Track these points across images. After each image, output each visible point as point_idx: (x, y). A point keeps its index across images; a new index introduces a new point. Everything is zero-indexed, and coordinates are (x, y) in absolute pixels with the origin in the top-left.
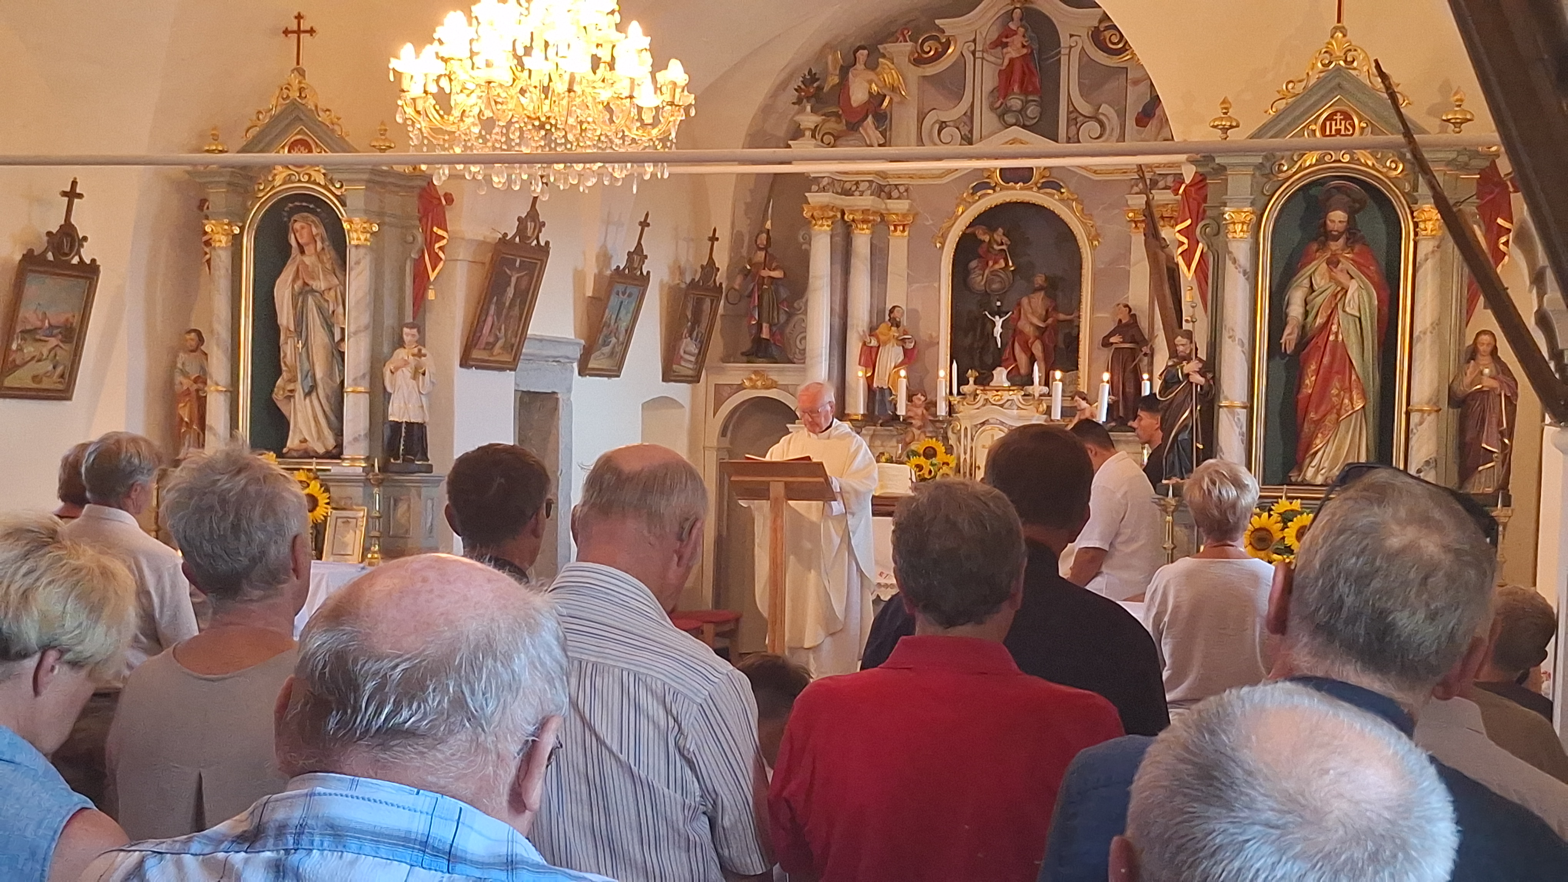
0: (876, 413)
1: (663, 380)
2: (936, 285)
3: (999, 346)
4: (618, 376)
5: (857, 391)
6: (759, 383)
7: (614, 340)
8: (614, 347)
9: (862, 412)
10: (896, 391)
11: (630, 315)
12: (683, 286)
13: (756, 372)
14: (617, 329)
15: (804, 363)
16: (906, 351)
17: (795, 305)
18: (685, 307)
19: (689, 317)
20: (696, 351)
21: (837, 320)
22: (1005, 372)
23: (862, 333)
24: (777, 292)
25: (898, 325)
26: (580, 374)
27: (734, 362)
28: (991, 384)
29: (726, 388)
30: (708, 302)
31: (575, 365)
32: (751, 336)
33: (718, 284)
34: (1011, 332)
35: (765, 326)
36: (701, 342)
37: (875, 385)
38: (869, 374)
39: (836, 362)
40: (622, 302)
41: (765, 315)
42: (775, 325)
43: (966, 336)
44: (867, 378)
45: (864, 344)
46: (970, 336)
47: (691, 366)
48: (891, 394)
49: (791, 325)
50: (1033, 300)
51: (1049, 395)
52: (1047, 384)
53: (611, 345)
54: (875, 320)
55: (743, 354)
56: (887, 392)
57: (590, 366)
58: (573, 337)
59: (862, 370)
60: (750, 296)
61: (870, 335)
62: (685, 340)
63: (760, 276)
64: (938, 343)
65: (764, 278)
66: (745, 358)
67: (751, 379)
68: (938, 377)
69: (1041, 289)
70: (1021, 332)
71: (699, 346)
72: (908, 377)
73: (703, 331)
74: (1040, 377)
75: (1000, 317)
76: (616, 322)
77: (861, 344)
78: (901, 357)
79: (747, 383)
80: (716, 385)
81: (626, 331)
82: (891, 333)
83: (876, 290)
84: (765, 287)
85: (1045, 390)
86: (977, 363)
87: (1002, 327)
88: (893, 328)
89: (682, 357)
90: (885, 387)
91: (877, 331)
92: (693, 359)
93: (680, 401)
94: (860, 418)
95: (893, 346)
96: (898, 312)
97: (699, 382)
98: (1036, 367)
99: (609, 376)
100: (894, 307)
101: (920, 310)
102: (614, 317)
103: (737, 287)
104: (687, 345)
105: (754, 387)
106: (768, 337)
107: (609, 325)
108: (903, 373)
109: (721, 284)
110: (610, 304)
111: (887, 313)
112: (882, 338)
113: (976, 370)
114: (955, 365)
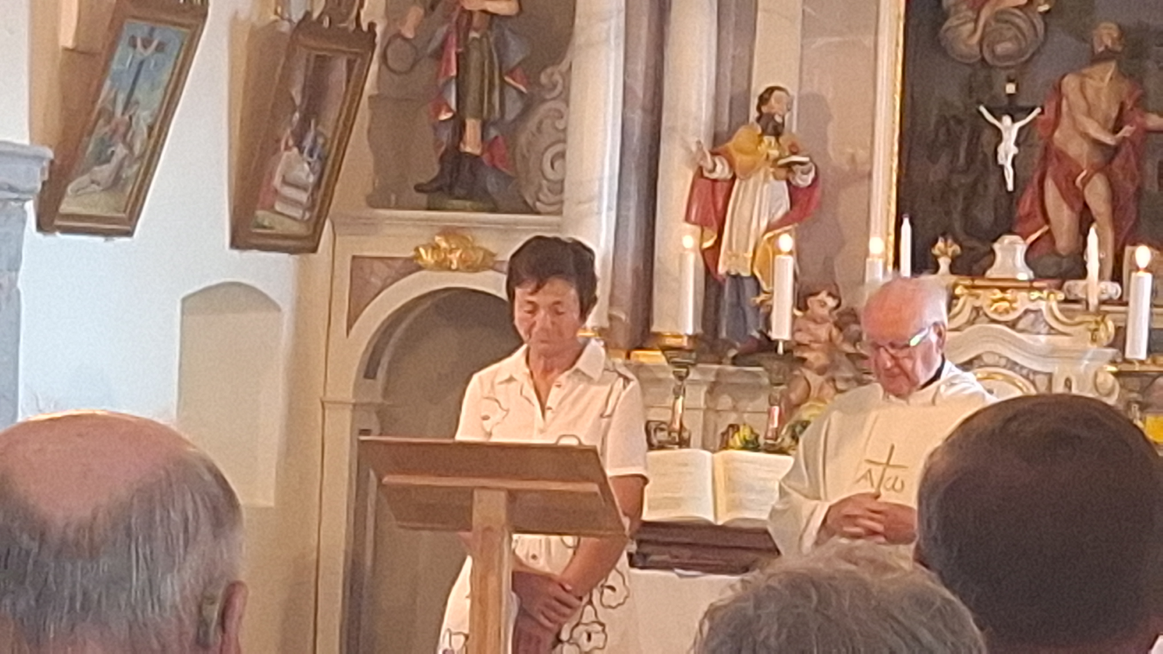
0: (723, 334)
1: (235, 244)
2: (868, 42)
3: (1010, 187)
4: (129, 234)
5: (679, 281)
6: (455, 258)
7: (120, 150)
8: (120, 166)
9: (690, 331)
10: (771, 281)
11: (159, 94)
12: (285, 27)
13: (448, 232)
14: (129, 125)
15: (559, 213)
16: (793, 190)
17: (544, 79)
18: (286, 78)
19: (298, 100)
20: (312, 179)
21: (637, 117)
22: (1021, 248)
23: (694, 148)
24: (501, 45)
25: (777, 132)
26: (41, 227)
27: (398, 207)
28: (991, 273)
29: (377, 264)
30: (341, 65)
31: (30, 207)
32: (437, 147)
33: (365, 27)
34: (1038, 153)
35: (472, 127)
36: (323, 159)
37: (722, 269)
38: (708, 244)
39: (632, 214)
40: (141, 63)
41: (472, 99)
42: (494, 124)
43: (933, 159)
44: (703, 252)
45: (700, 173)
46: (944, 160)
47: (297, 213)
48: (759, 289)
49: (532, 124)
50: (1089, 82)
51: (1122, 302)
52: (1117, 277)
53: (115, 161)
54: (726, 118)
55: (419, 188)
56: (749, 286)
57: (65, 208)
58: (26, 142)
59: (693, 234)
60: (440, 54)
61: (714, 154)
62: (285, 154)
63: (463, 10)
64: (870, 175)
65: (471, 13)
66: (423, 198)
67: (436, 248)
68: (867, 253)
69: (1107, 56)
70: (1061, 156)
71: (318, 167)
72: (798, 253)
73: (329, 135)
74: (1101, 261)
75: (1014, 121)
76: (126, 108)
77: (690, 175)
78: (785, 205)
79: (427, 257)
80: (354, 258)
81: (151, 128)
82: (762, 148)
83: (730, 51)
84: (473, 34)
85: (1113, 289)
86: (957, 225)
87: (1017, 144)
88: (766, 139)
89: (276, 192)
90: (746, 274)
91: (730, 145)
92: (303, 197)
93: (273, 296)
94: (684, 342)
95: (766, 179)
96: (779, 101)
97: (314, 250)
98: (1092, 238)
99: (108, 234)
100: (770, 90)
101: (830, 96)
102: (121, 98)
103: (410, 35)
104: (289, 166)
105: (443, 266)
106: (477, 151)
107: (112, 115)
108: (786, 242)
109: (372, 26)
110: (115, 66)
111: (754, 102)
112: (739, 159)
113: (956, 241)
114: (906, 228)
